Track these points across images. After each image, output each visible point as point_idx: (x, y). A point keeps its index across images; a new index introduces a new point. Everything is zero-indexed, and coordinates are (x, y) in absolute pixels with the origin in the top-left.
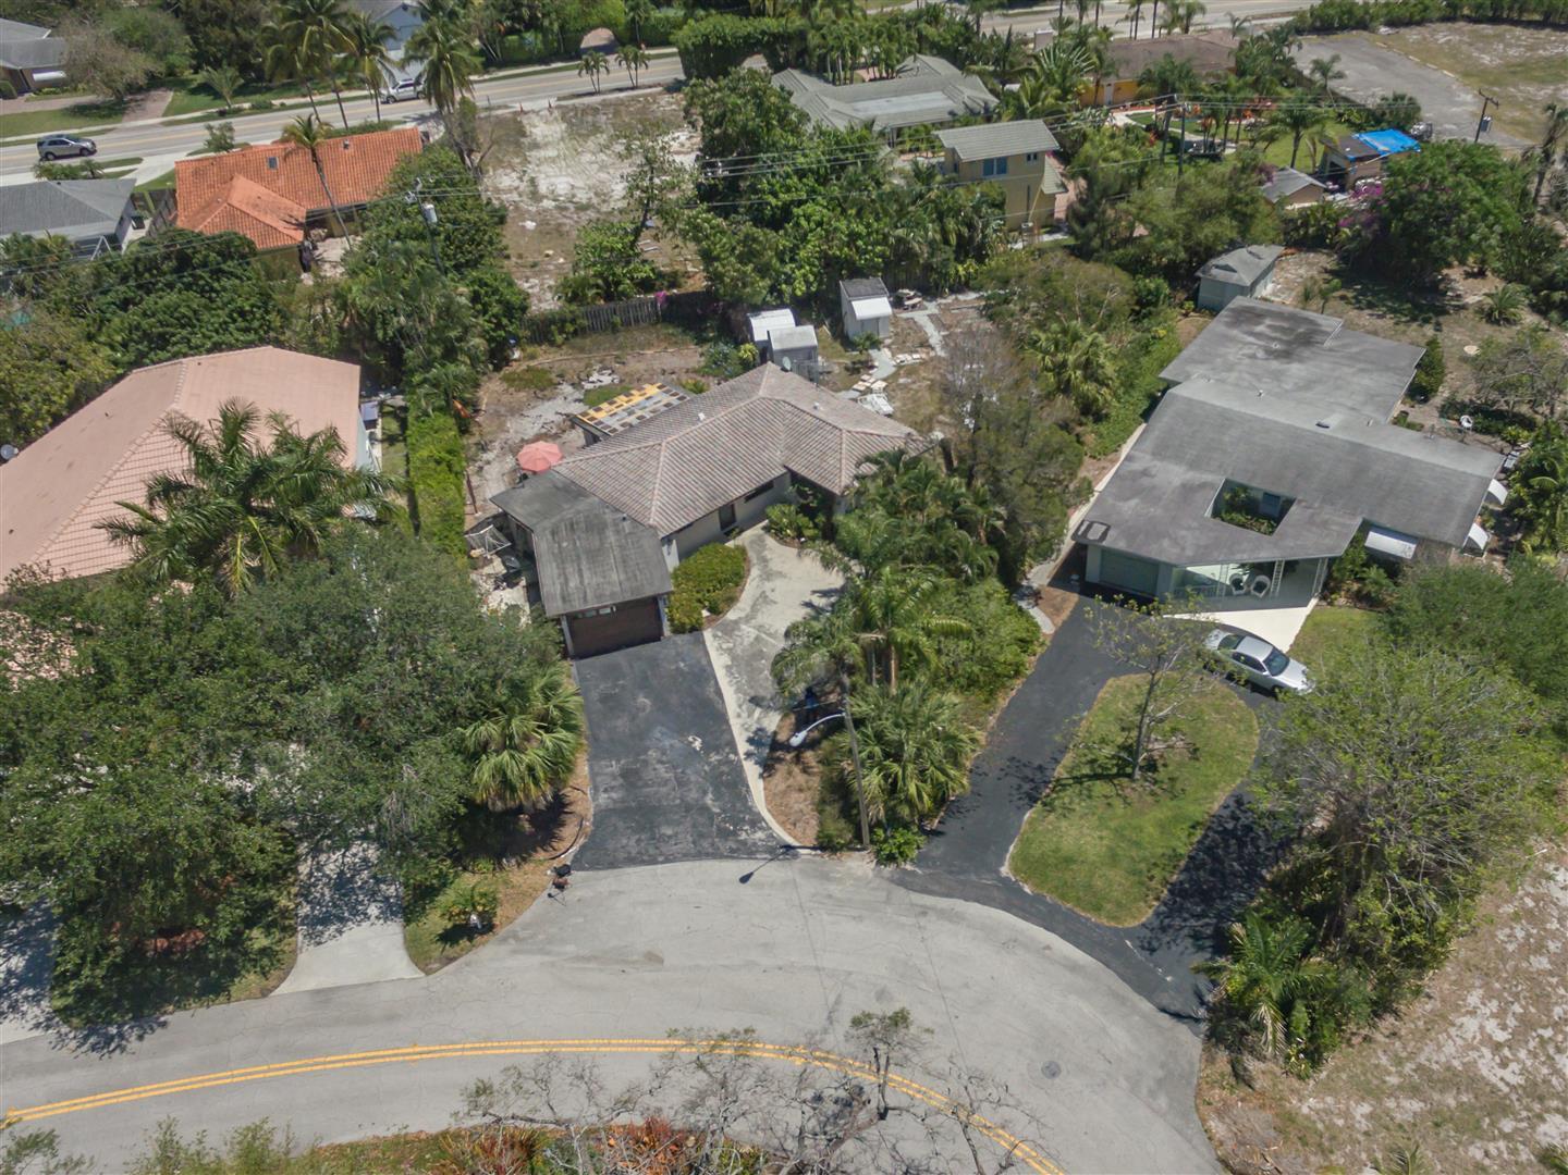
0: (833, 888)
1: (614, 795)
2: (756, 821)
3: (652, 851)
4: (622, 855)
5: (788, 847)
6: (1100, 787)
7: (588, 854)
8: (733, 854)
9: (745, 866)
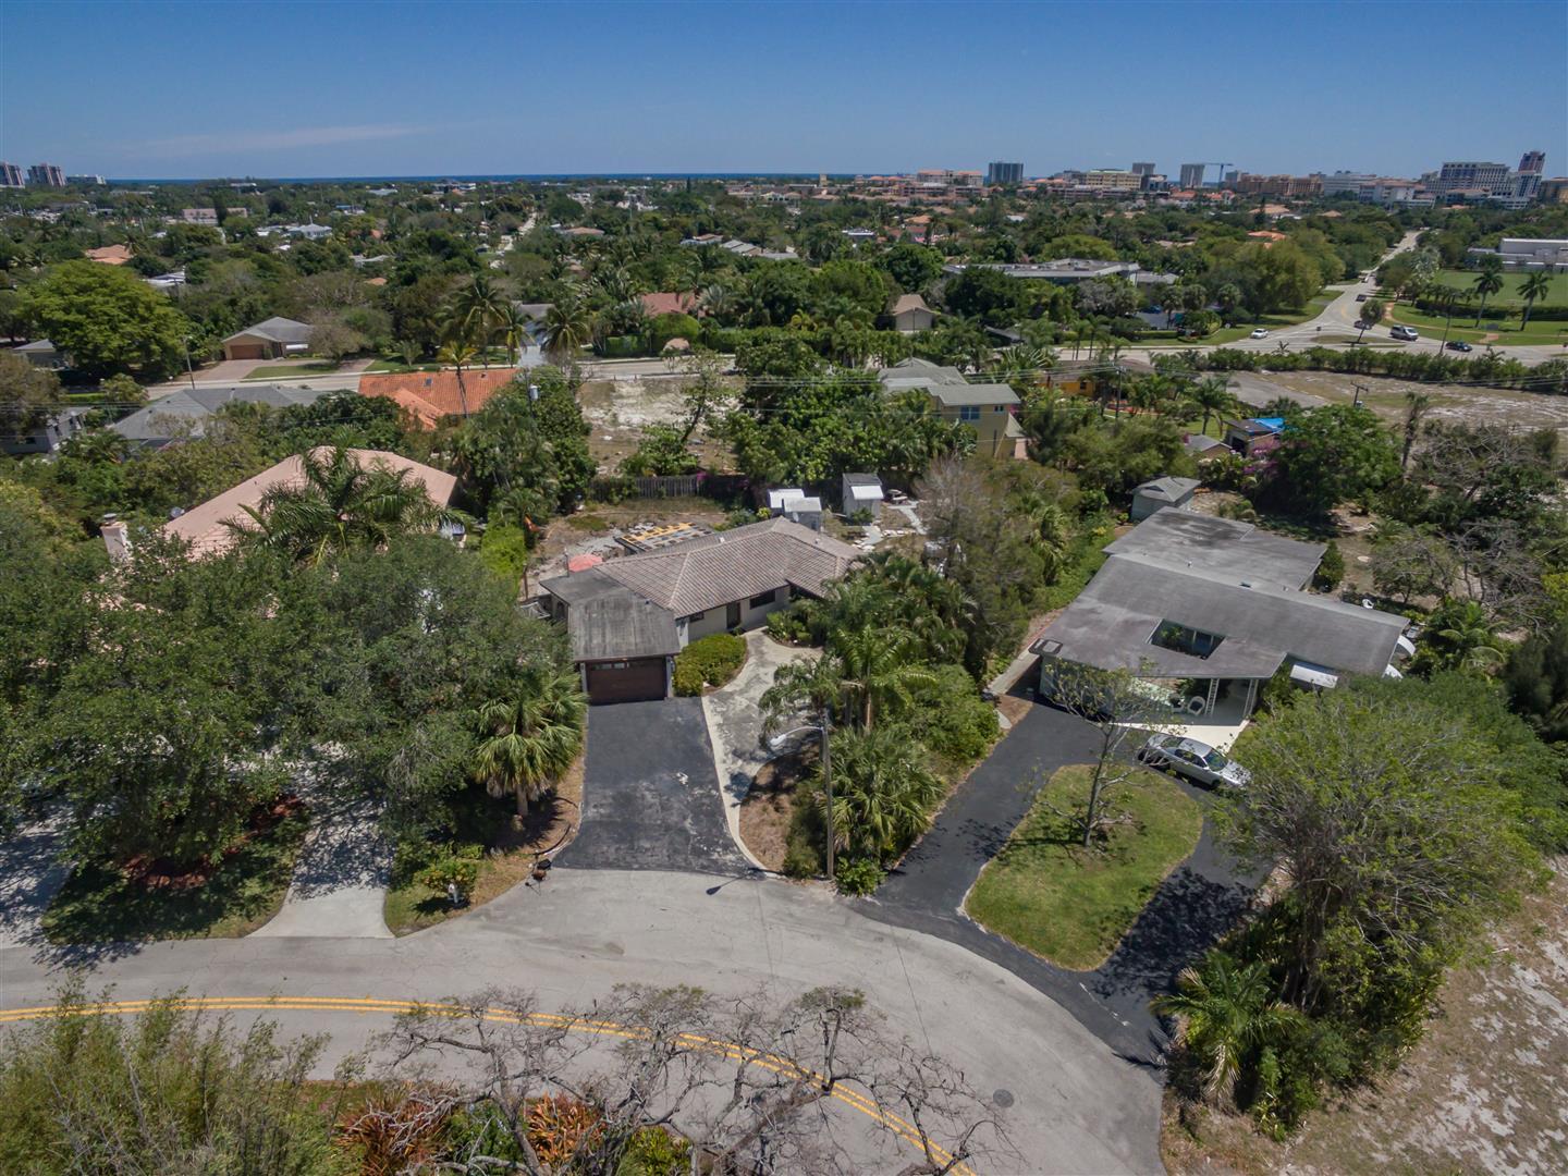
0: (794, 908)
1: (602, 811)
2: (729, 845)
3: (628, 859)
4: (600, 859)
5: (756, 870)
6: (1052, 849)
7: (570, 855)
8: (703, 870)
9: (714, 881)
